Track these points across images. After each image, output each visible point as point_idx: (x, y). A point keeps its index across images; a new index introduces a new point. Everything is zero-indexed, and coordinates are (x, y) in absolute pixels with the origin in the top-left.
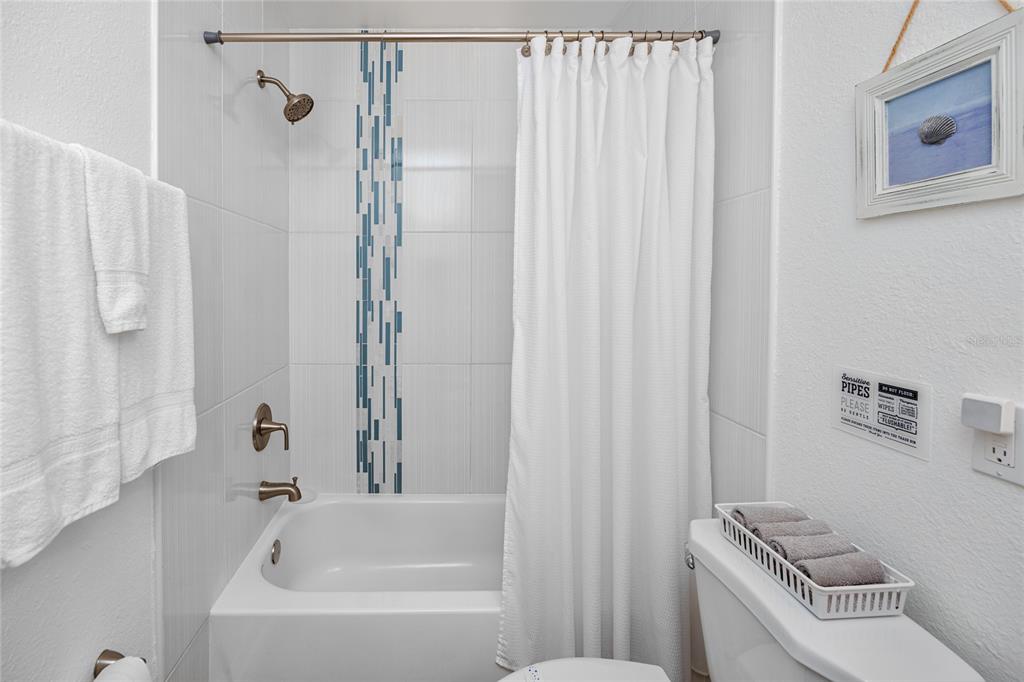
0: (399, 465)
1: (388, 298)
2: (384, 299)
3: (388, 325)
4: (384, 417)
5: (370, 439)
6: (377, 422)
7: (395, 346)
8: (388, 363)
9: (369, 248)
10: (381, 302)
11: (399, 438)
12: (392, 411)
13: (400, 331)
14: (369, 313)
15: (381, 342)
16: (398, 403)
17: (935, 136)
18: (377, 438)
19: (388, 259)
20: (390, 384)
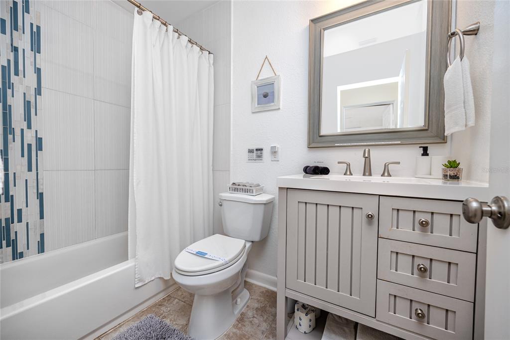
0: (42, 236)
1: (29, 127)
2: (25, 128)
3: (30, 146)
4: (27, 206)
5: (13, 222)
6: (20, 211)
7: (37, 160)
8: (30, 169)
9: (9, 92)
10: (22, 130)
11: (42, 217)
12: (34, 202)
13: (41, 149)
14: (10, 137)
15: (23, 156)
16: (40, 196)
17: (265, 96)
18: (20, 220)
19: (29, 102)
20: (32, 184)
